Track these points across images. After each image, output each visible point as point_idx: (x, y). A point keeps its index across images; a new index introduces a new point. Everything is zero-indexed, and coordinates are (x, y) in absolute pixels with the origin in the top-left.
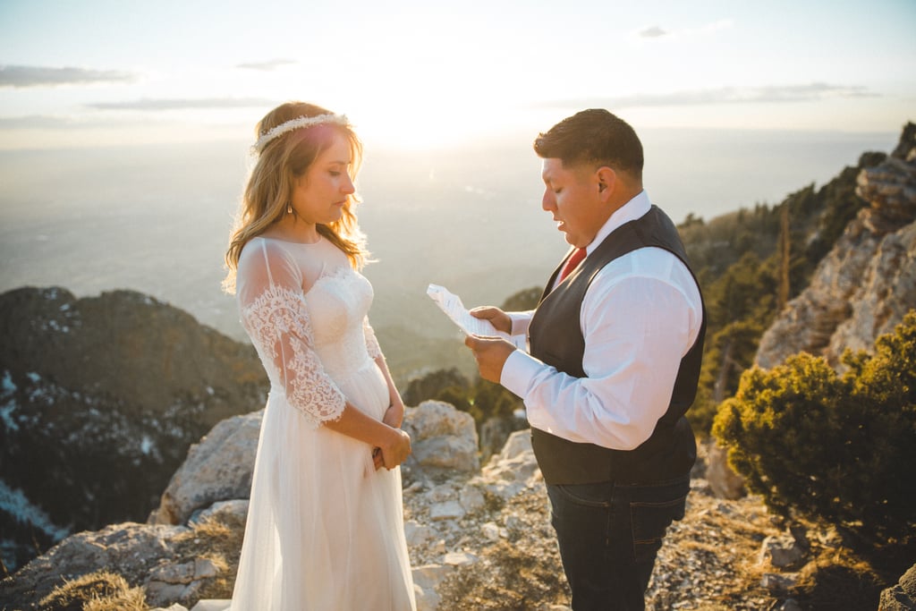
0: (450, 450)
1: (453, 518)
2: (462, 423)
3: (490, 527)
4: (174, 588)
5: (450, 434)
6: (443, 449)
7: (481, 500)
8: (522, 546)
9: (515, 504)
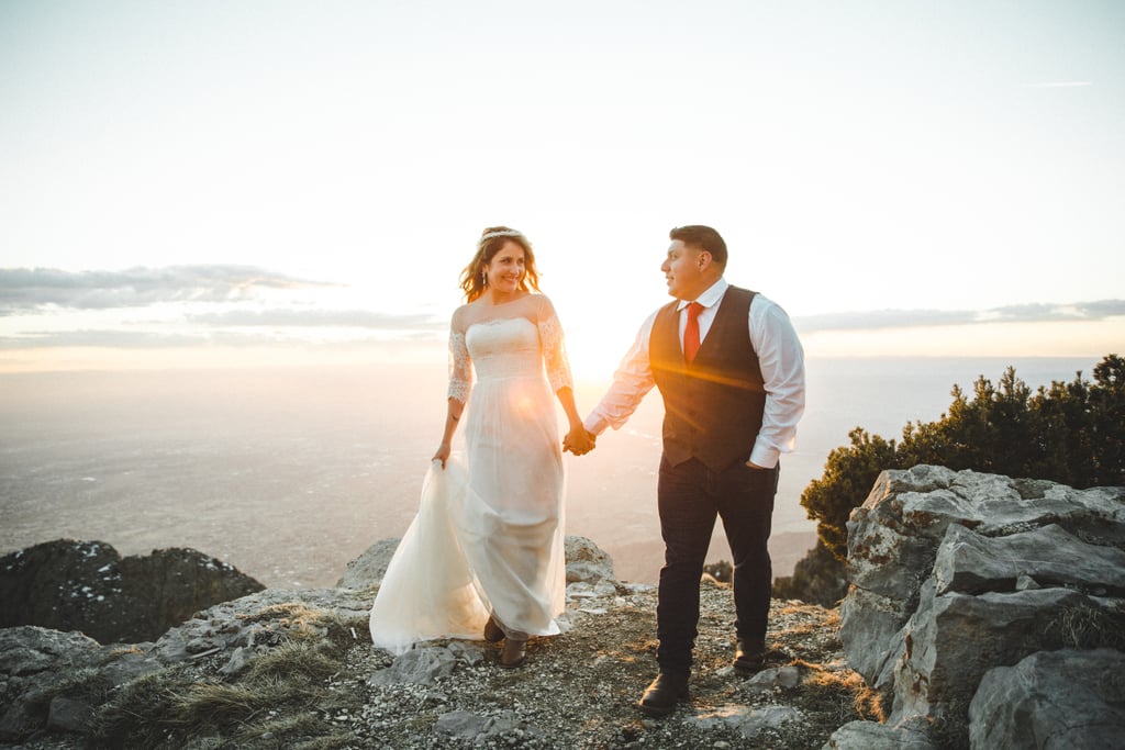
0: (588, 572)
1: (587, 597)
2: (601, 558)
3: (620, 601)
4: (359, 612)
5: (588, 560)
6: (582, 570)
7: (613, 589)
8: (643, 609)
9: (643, 593)
